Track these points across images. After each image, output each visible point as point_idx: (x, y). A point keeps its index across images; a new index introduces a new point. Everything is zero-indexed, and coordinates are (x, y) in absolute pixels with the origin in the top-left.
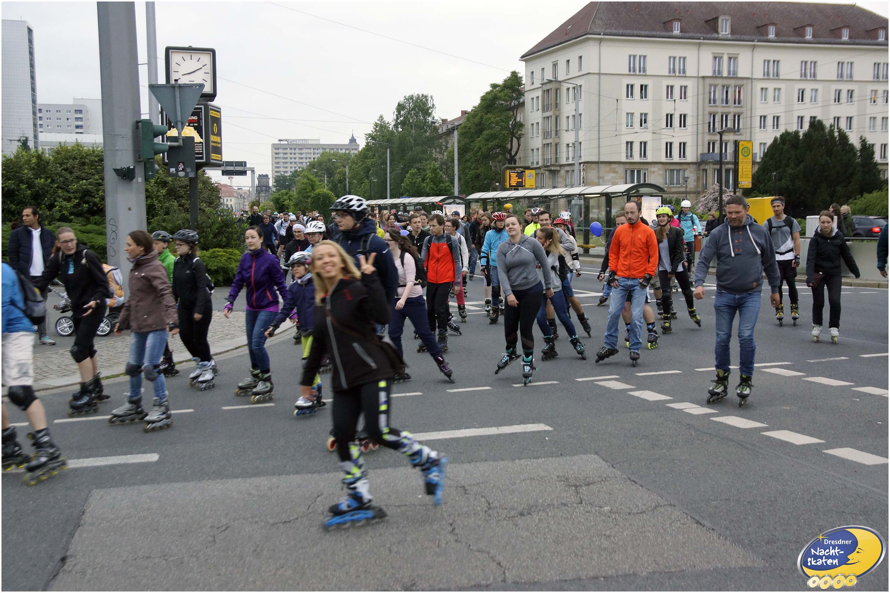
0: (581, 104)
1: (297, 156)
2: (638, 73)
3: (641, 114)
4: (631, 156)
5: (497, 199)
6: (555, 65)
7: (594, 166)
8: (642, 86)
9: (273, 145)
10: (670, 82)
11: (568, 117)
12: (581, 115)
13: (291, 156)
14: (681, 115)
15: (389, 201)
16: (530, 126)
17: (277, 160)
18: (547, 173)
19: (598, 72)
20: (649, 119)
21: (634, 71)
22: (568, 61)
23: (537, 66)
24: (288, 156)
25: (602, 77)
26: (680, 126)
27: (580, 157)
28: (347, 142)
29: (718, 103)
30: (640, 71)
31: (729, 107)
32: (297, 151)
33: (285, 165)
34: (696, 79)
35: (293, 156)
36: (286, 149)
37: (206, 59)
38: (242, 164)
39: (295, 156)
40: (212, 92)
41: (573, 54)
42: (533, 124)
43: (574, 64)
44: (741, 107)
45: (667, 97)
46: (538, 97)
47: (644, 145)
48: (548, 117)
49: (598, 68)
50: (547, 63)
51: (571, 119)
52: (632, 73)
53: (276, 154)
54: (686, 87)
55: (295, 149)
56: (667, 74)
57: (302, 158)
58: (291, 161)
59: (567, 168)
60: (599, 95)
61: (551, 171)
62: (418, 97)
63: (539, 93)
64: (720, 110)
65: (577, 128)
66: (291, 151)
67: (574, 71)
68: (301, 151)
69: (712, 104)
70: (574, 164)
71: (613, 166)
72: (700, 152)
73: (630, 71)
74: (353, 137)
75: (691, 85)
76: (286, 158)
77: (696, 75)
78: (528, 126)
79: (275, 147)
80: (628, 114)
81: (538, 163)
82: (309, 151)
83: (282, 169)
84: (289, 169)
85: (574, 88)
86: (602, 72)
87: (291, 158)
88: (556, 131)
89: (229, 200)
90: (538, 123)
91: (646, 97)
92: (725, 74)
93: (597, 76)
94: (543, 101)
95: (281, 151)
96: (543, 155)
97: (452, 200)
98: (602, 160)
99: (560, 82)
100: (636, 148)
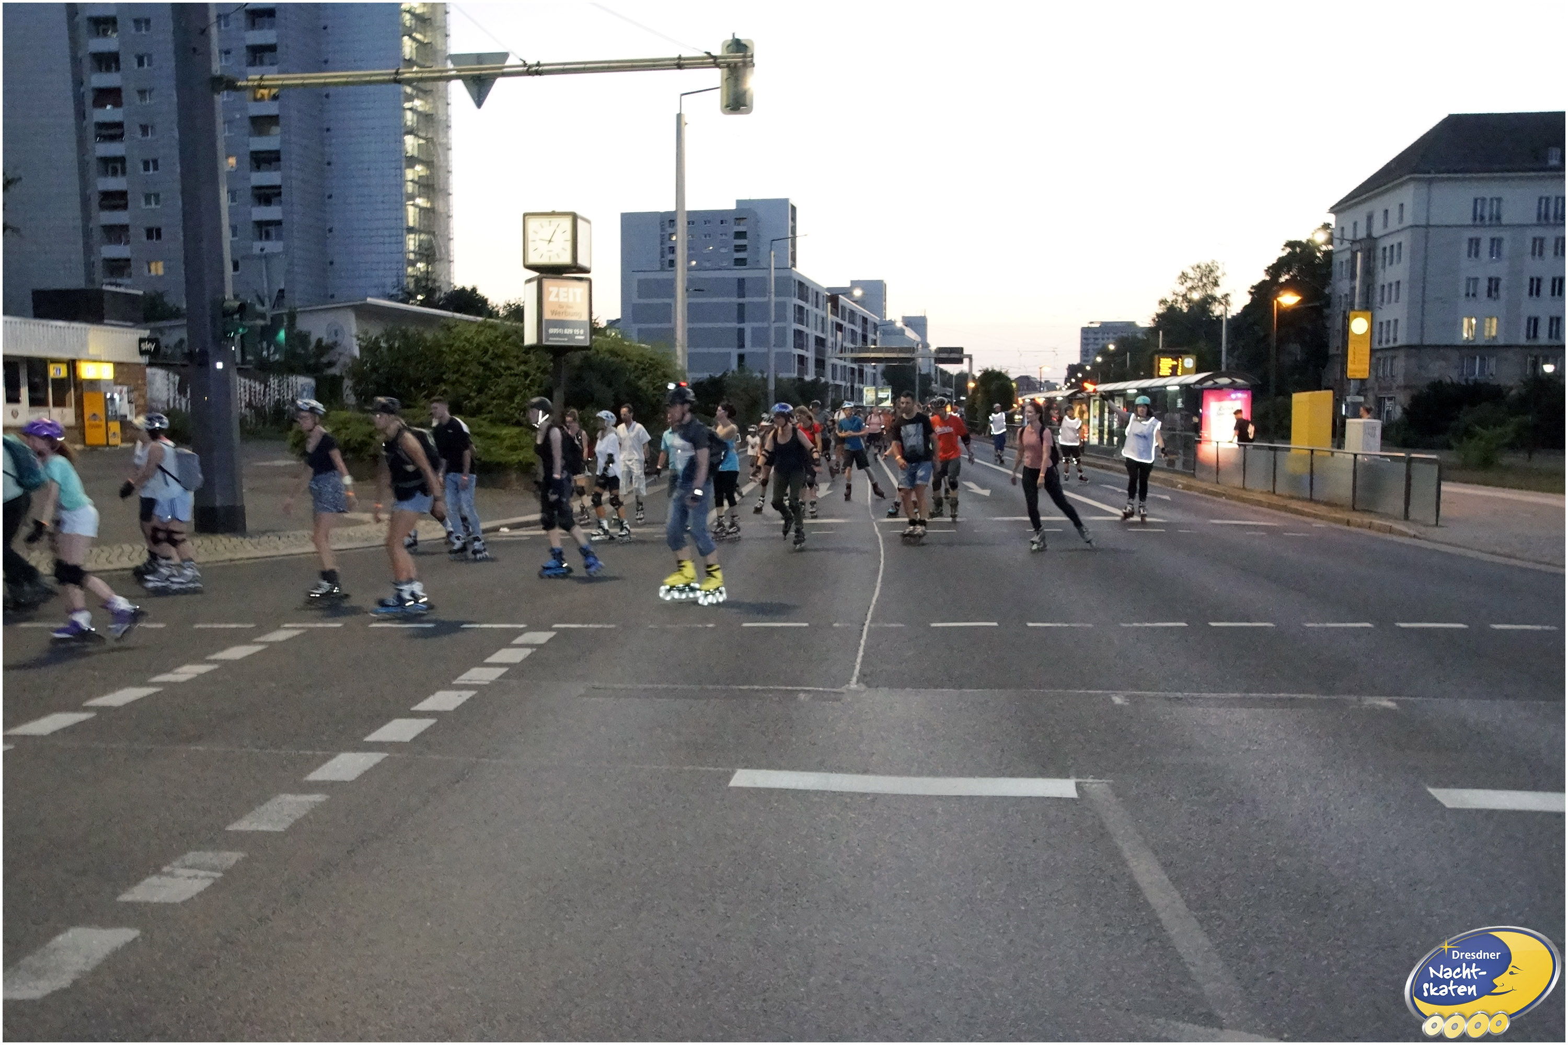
2: (1487, 222)
3: (1490, 279)
6: (1370, 218)
7: (1414, 352)
8: (1493, 240)
9: (1083, 329)
10: (1537, 233)
11: (1383, 286)
12: (1399, 282)
13: (1104, 342)
14: (1553, 281)
16: (1337, 299)
17: (1086, 347)
19: (1424, 223)
20: (1503, 285)
21: (1481, 220)
22: (1387, 210)
23: (1350, 219)
24: (1100, 341)
25: (1431, 230)
27: (1396, 340)
30: (1491, 220)
36: (1098, 333)
41: (1391, 201)
42: (1340, 296)
43: (1393, 214)
45: (1533, 255)
46: (1348, 260)
49: (1425, 218)
50: (1359, 214)
51: (1386, 288)
52: (1478, 222)
53: (1086, 339)
55: (1109, 333)
59: (1379, 355)
60: (1426, 254)
63: (1349, 255)
66: (1103, 336)
68: (1115, 336)
71: (1444, 352)
73: (1475, 220)
76: (1098, 344)
78: (1335, 298)
79: (1085, 331)
80: (1469, 279)
85: (1392, 247)
86: (1432, 223)
90: (1346, 295)
93: (1423, 230)
95: (1091, 335)
98: (1427, 342)
99: (1376, 239)
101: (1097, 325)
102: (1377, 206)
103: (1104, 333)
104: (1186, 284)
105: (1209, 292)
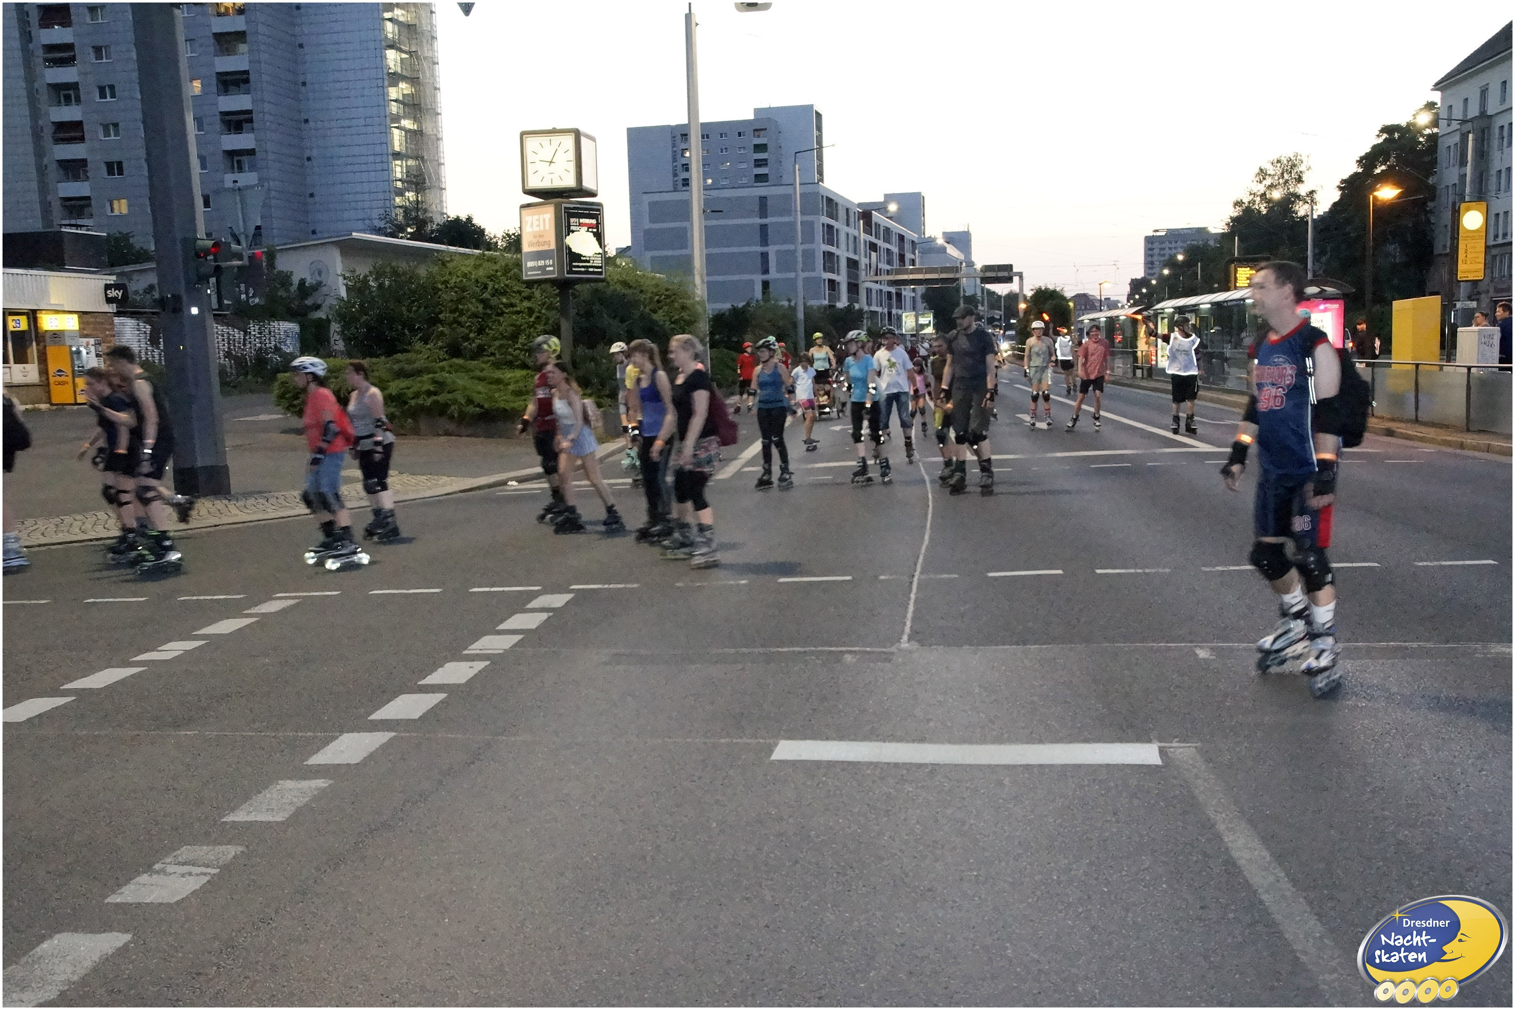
9: (1147, 238)
13: (1170, 252)
16: (1444, 191)
17: (1151, 259)
23: (1456, 96)
24: (1167, 251)
35: (1173, 251)
36: (1164, 242)
42: (1448, 186)
46: (1456, 145)
53: (1151, 250)
55: (1176, 241)
66: (1170, 246)
68: (1184, 245)
76: (1163, 255)
78: (1442, 189)
79: (1149, 240)
95: (1156, 245)
101: (1163, 234)
102: (1494, 79)
103: (1170, 243)
104: (1264, 182)
105: (1291, 190)
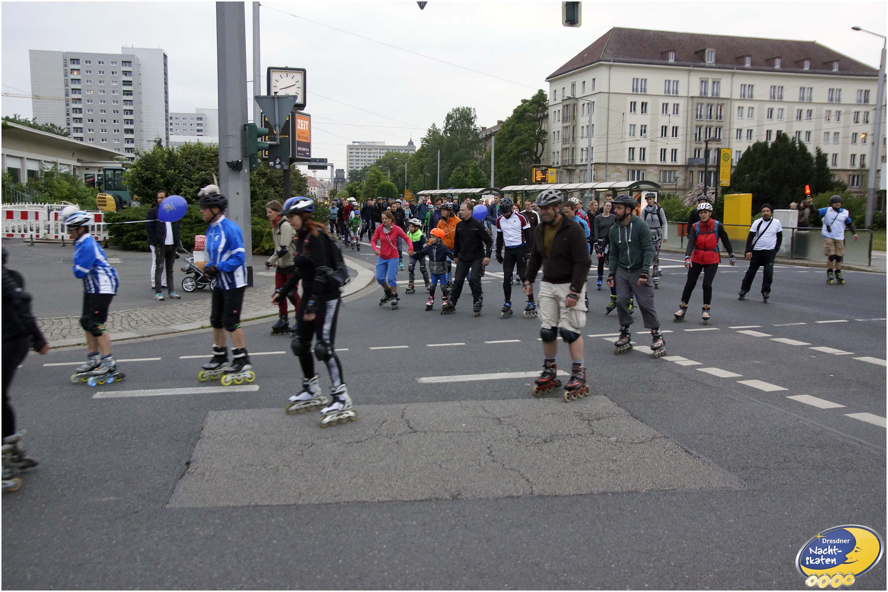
0: (594, 117)
1: (367, 155)
2: (639, 92)
3: (642, 126)
4: (633, 159)
5: (526, 191)
6: (573, 85)
7: (603, 166)
8: (642, 103)
9: (348, 146)
10: (666, 100)
11: (583, 127)
12: (593, 125)
13: (362, 155)
14: (673, 127)
15: (439, 191)
16: (552, 134)
17: (351, 158)
18: (565, 171)
19: (607, 91)
20: (648, 129)
21: (637, 91)
22: (584, 82)
23: (559, 86)
24: (360, 154)
25: (611, 95)
26: (673, 136)
27: (592, 159)
28: (406, 144)
29: (704, 118)
30: (641, 91)
31: (712, 121)
32: (367, 151)
33: (357, 162)
34: (686, 99)
35: (363, 155)
36: (358, 149)
37: (299, 77)
38: (324, 160)
39: (365, 155)
40: (303, 103)
41: (588, 77)
42: (555, 132)
43: (589, 84)
44: (721, 122)
45: (663, 113)
46: (559, 111)
47: (643, 150)
48: (567, 127)
49: (607, 88)
50: (567, 84)
51: (585, 128)
52: (635, 92)
53: (350, 153)
54: (678, 105)
55: (365, 149)
56: (663, 94)
57: (370, 157)
58: (362, 158)
59: (581, 168)
60: (608, 109)
61: (568, 170)
62: (464, 110)
63: (560, 107)
64: (705, 124)
65: (590, 136)
66: (362, 151)
67: (589, 90)
68: (370, 151)
69: (699, 119)
70: (587, 165)
71: (618, 167)
72: (688, 157)
73: (633, 91)
74: (411, 140)
75: (682, 103)
76: (358, 156)
77: (687, 95)
78: (551, 133)
79: (350, 147)
80: (631, 125)
81: (558, 163)
82: (376, 151)
83: (355, 165)
84: (360, 165)
85: (588, 104)
86: (611, 91)
87: (362, 157)
88: (573, 137)
89: (313, 189)
90: (559, 132)
91: (645, 112)
92: (710, 95)
93: (607, 95)
94: (563, 114)
95: (354, 151)
96: (562, 157)
97: (489, 192)
98: (609, 161)
99: (577, 99)
100: (637, 152)
101: (359, 144)
102: (579, 80)
103: (362, 149)
